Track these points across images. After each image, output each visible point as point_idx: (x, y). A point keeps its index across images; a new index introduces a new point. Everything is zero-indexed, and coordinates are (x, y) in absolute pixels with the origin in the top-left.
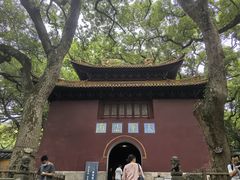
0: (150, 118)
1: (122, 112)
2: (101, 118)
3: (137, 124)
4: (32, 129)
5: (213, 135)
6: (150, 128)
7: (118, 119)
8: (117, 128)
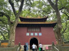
0: (40, 32)
1: (33, 30)
2: (28, 32)
3: (37, 33)
4: (13, 35)
5: (58, 36)
6: (40, 34)
7: (32, 32)
8: (32, 34)
